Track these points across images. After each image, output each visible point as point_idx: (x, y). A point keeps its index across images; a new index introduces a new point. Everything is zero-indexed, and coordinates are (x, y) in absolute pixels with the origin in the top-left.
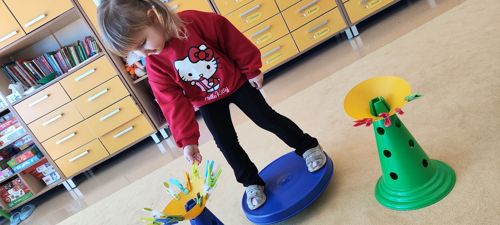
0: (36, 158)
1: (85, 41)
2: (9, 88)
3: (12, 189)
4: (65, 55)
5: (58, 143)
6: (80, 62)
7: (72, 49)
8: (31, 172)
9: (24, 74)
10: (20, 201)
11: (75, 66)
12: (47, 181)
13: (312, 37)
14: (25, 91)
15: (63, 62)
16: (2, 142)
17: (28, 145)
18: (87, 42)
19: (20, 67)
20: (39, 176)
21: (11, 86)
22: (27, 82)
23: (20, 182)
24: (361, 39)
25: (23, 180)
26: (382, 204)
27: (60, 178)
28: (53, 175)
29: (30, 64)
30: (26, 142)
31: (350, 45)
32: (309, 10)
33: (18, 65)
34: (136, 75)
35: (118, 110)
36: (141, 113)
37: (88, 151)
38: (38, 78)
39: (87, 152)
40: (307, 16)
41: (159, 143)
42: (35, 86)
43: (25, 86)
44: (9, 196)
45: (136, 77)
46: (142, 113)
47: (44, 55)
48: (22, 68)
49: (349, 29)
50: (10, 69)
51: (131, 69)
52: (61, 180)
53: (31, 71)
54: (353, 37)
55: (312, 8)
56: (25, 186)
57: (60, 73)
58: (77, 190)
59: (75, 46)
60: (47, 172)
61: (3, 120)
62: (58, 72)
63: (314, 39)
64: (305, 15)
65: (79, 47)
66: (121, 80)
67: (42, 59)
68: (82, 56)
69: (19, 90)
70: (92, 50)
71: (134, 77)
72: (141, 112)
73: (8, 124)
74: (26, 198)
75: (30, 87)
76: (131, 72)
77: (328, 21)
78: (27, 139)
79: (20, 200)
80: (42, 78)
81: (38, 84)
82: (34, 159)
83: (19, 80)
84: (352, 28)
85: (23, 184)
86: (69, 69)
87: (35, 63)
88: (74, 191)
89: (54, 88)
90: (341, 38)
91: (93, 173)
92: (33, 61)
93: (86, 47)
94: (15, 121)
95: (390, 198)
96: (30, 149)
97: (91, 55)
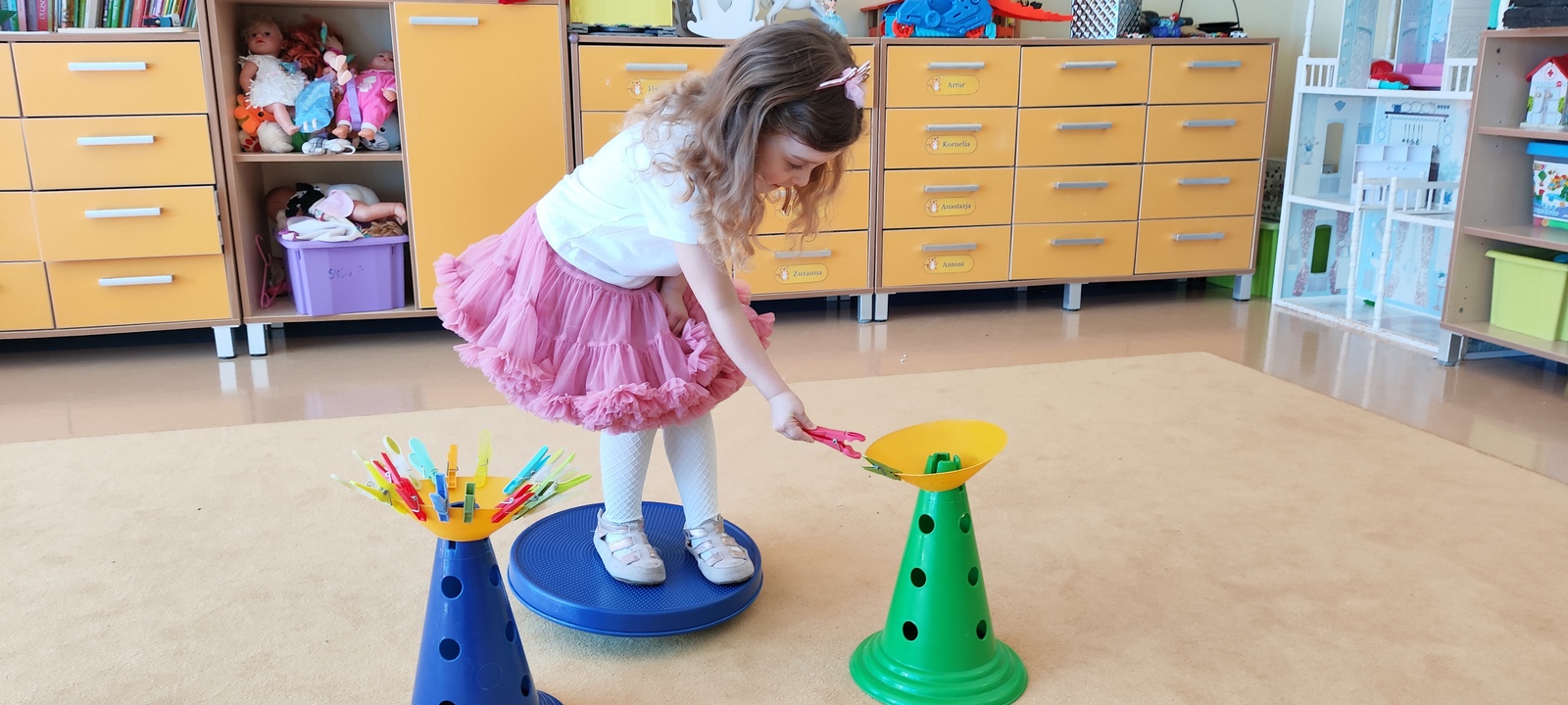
6: (101, 24)
11: (78, 26)
13: (778, 272)
24: (886, 333)
31: (857, 336)
34: (255, 137)
35: (156, 211)
36: (220, 251)
41: (228, 358)
45: (254, 145)
46: (223, 252)
49: (870, 296)
51: (250, 115)
54: (871, 318)
62: (11, 16)
63: (779, 280)
66: (210, 131)
68: (116, 9)
70: (155, 6)
71: (247, 141)
72: (223, 246)
76: (249, 126)
77: (834, 253)
84: (878, 296)
86: (60, 26)
97: (157, 22)
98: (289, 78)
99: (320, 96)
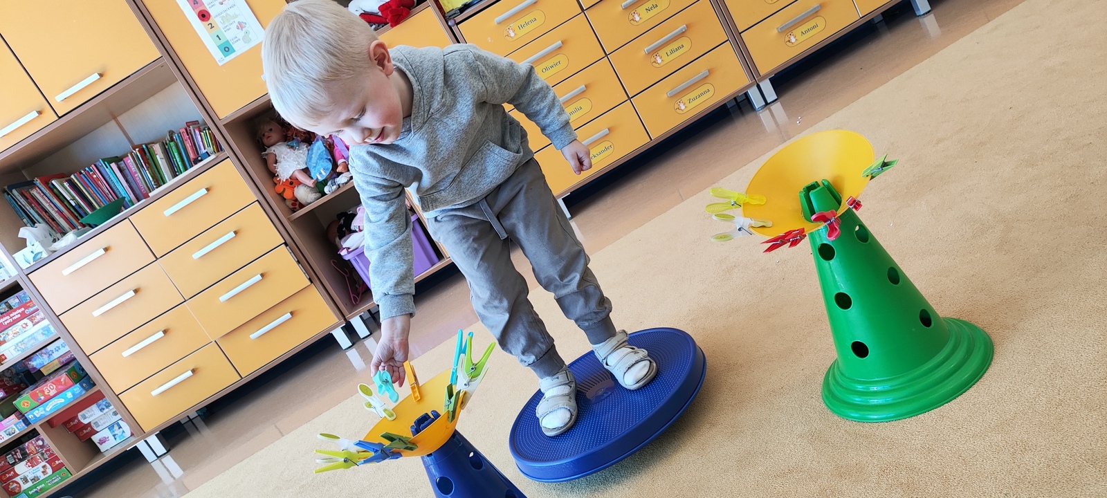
0: (77, 388)
1: (186, 130)
2: (19, 236)
3: (24, 462)
4: (142, 161)
5: (126, 354)
6: (175, 175)
7: (157, 149)
8: (66, 424)
9: (53, 205)
10: (41, 490)
11: (164, 183)
12: (102, 441)
13: (676, 106)
14: (54, 241)
15: (137, 179)
16: (3, 357)
17: (59, 362)
18: (190, 133)
19: (45, 191)
20: (85, 431)
21: (24, 232)
22: (58, 224)
23: (42, 447)
24: (782, 108)
25: (48, 441)
26: (839, 415)
27: (132, 435)
28: (116, 427)
29: (66, 184)
30: (56, 355)
31: (760, 121)
32: (668, 49)
33: (40, 186)
34: (296, 200)
35: (259, 277)
36: (310, 283)
37: (193, 371)
38: (83, 214)
39: (190, 373)
40: (664, 63)
41: (350, 347)
42: (75, 230)
43: (54, 232)
44: (17, 479)
45: (297, 204)
46: (312, 282)
47: (97, 164)
48: (47, 192)
49: (755, 88)
50: (23, 195)
51: (285, 187)
52: (133, 439)
53: (69, 199)
54: (764, 103)
55: (674, 45)
56: (52, 454)
57: (131, 201)
58: (168, 460)
59: (164, 142)
60: (102, 422)
61: (5, 309)
62: (126, 199)
63: (681, 112)
64: (659, 61)
65: (172, 144)
66: (265, 210)
67: (91, 173)
68: (180, 163)
69: (42, 239)
70: (200, 149)
71: (292, 204)
72: (310, 279)
73: (17, 317)
74: (54, 481)
75: (64, 233)
76: (287, 195)
77: (710, 71)
78: (58, 349)
79: (41, 486)
80: (90, 213)
81: (84, 226)
82: (74, 393)
83: (41, 220)
84: (761, 85)
85: (49, 450)
86: (150, 192)
87: (76, 181)
88: (161, 461)
89: (118, 233)
90: (740, 108)
91: (203, 423)
92: (72, 177)
93: (188, 145)
94: (32, 309)
95: (857, 399)
96: (64, 371)
97: (199, 158)
98: (296, 152)
99: (319, 152)
